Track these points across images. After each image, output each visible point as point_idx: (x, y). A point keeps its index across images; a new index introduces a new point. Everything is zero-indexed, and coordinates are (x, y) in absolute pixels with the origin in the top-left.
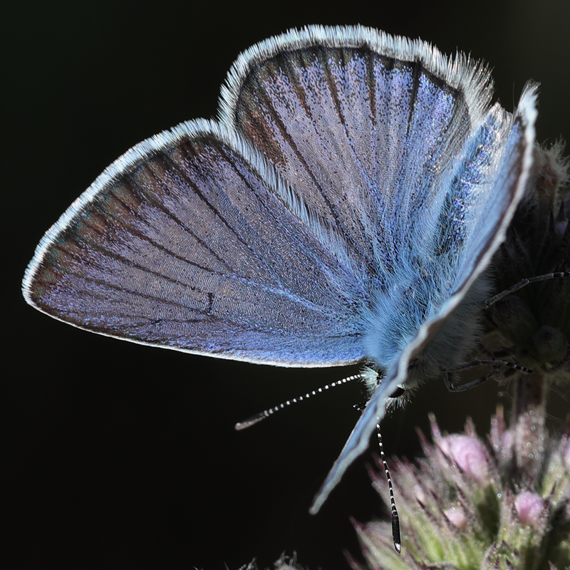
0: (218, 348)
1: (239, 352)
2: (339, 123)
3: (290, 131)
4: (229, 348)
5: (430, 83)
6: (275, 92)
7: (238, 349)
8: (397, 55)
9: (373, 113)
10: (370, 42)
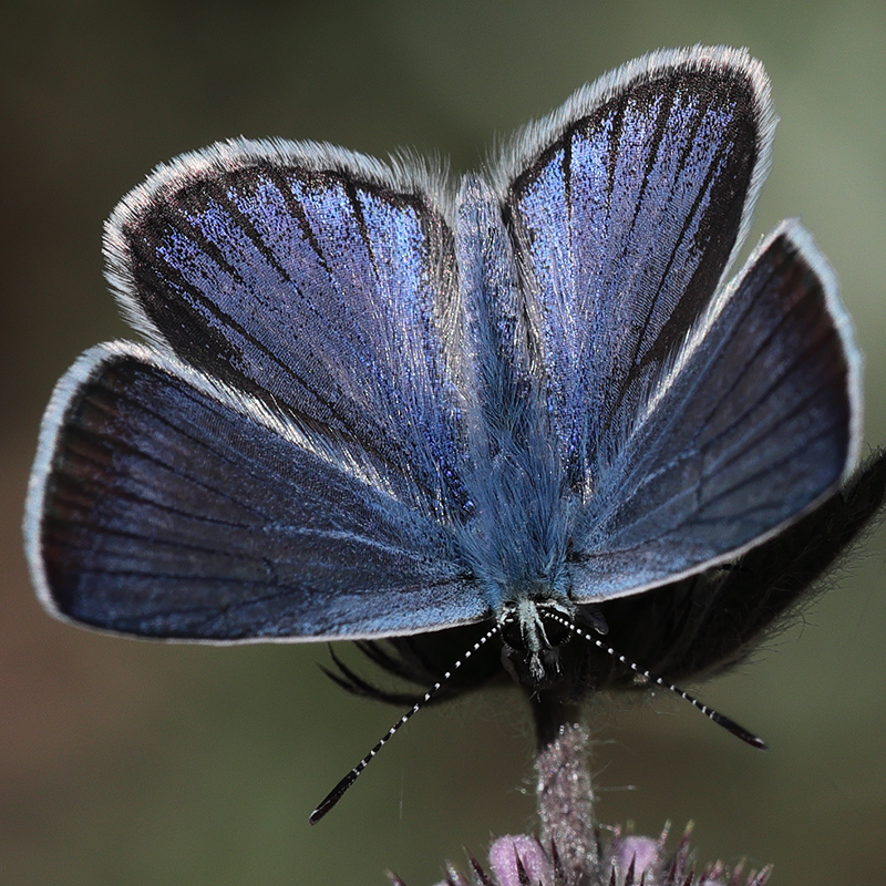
0: (318, 628)
1: (344, 628)
2: (283, 281)
3: (224, 309)
4: (329, 625)
5: (373, 198)
6: (179, 258)
7: (340, 624)
8: (313, 166)
9: (320, 255)
10: (268, 158)
